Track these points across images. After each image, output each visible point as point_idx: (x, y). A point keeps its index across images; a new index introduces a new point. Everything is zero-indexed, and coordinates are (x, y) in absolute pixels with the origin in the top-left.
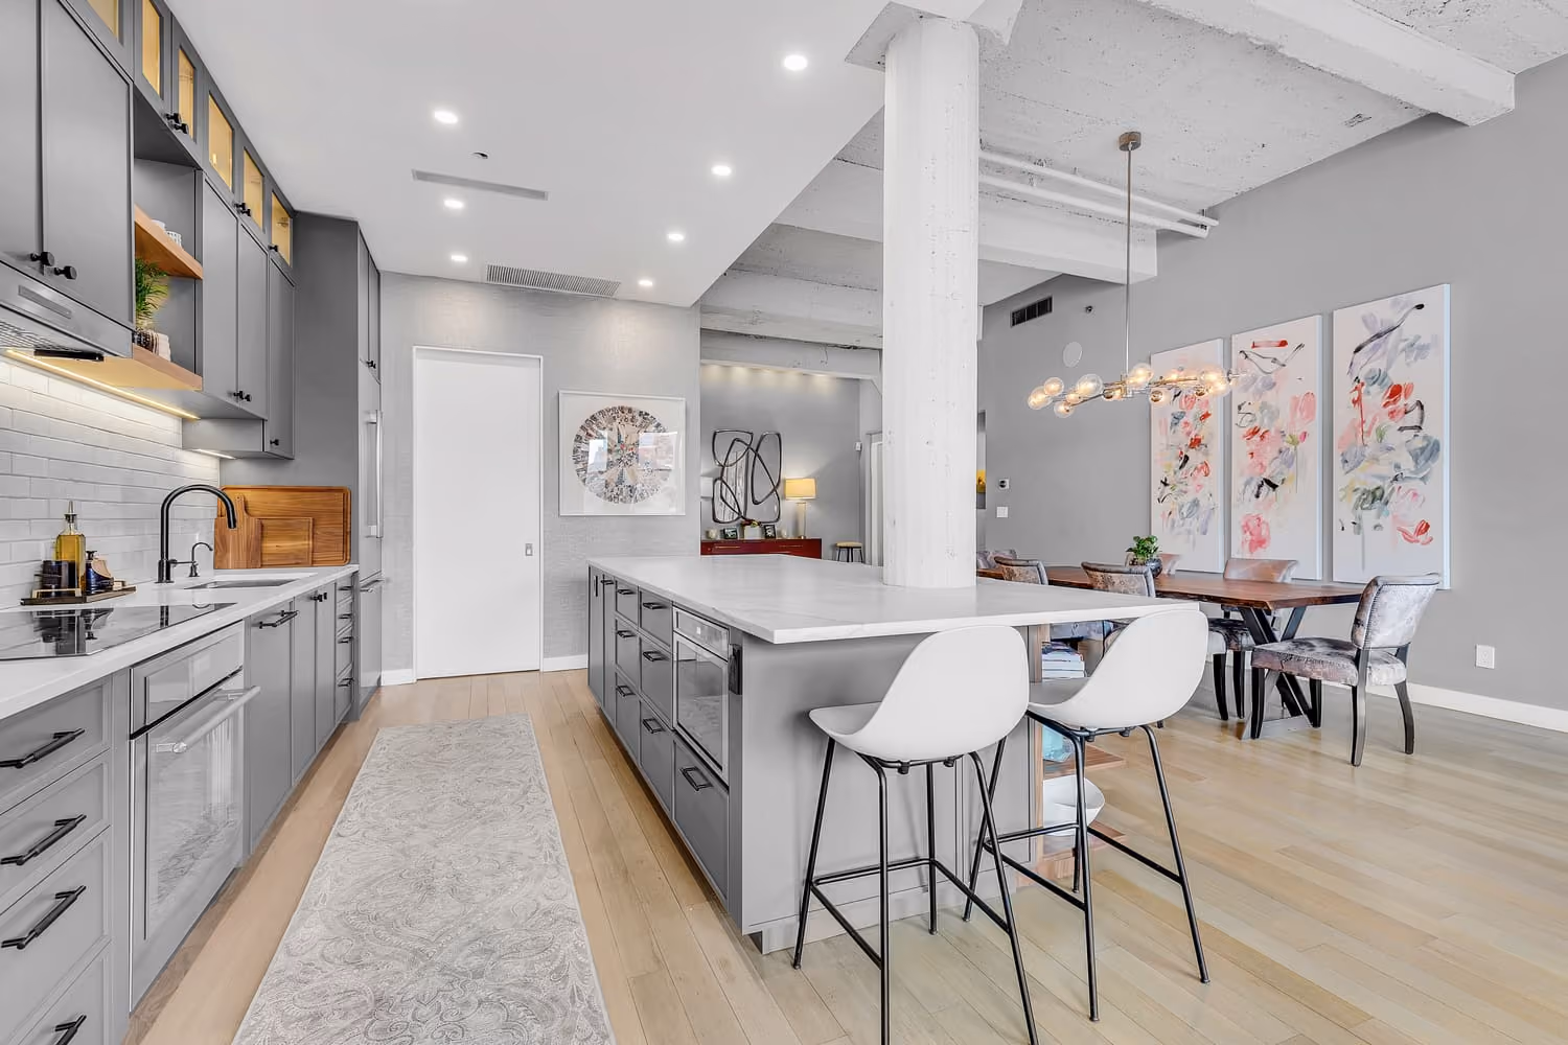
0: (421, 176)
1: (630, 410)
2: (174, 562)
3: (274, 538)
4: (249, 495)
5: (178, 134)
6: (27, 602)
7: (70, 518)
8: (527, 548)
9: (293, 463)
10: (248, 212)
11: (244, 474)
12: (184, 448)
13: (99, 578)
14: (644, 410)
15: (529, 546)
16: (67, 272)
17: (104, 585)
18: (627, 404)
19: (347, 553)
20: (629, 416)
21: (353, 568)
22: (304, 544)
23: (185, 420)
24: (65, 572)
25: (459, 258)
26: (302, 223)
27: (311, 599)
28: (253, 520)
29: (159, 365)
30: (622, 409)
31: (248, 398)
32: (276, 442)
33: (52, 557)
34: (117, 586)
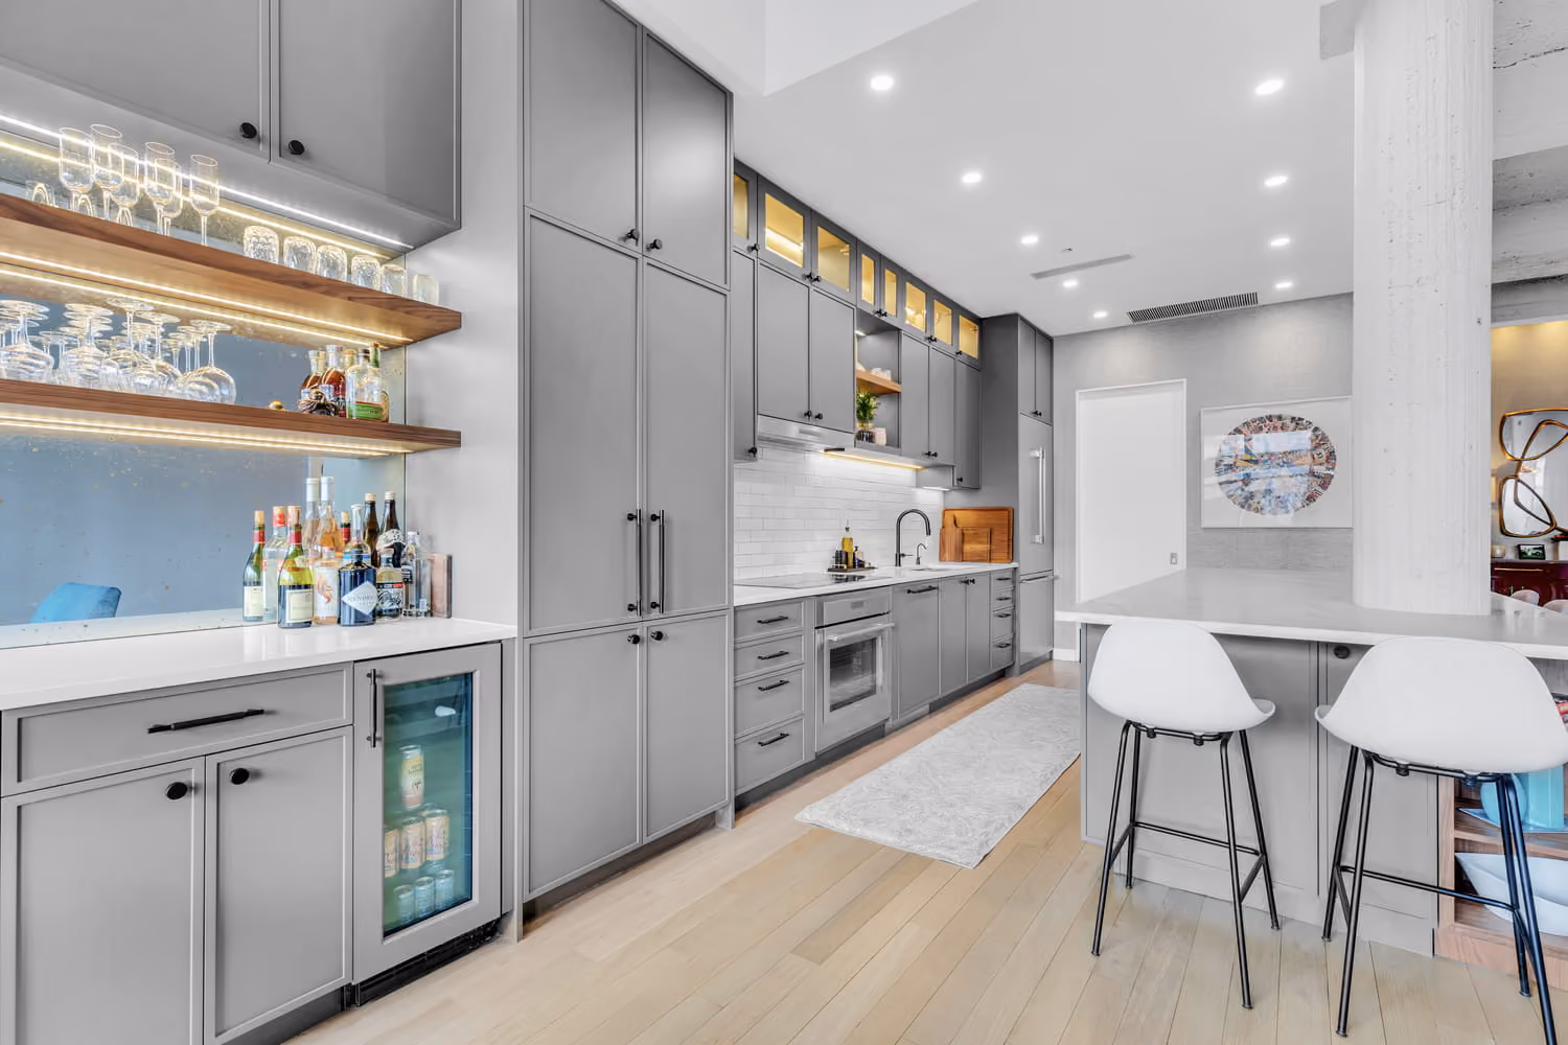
0: (1039, 275)
1: (1280, 418)
2: (903, 555)
3: (969, 542)
4: (957, 513)
5: (883, 318)
6: (829, 570)
7: (847, 529)
8: (1172, 557)
9: (980, 492)
10: (935, 340)
11: (959, 499)
12: (917, 486)
13: (860, 561)
14: (1297, 415)
15: (1173, 556)
16: (819, 417)
17: (861, 565)
18: (1275, 412)
19: (1011, 553)
20: (1279, 424)
21: (1014, 565)
22: (983, 547)
23: (917, 470)
24: (844, 556)
25: (1101, 315)
26: (984, 325)
27: (962, 582)
28: (958, 531)
29: (880, 449)
30: (1270, 418)
31: (935, 455)
32: (961, 480)
33: (840, 549)
34: (867, 565)
